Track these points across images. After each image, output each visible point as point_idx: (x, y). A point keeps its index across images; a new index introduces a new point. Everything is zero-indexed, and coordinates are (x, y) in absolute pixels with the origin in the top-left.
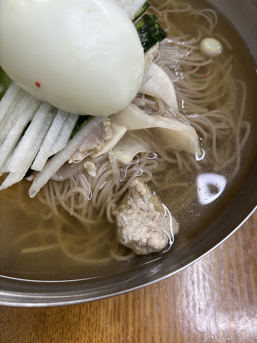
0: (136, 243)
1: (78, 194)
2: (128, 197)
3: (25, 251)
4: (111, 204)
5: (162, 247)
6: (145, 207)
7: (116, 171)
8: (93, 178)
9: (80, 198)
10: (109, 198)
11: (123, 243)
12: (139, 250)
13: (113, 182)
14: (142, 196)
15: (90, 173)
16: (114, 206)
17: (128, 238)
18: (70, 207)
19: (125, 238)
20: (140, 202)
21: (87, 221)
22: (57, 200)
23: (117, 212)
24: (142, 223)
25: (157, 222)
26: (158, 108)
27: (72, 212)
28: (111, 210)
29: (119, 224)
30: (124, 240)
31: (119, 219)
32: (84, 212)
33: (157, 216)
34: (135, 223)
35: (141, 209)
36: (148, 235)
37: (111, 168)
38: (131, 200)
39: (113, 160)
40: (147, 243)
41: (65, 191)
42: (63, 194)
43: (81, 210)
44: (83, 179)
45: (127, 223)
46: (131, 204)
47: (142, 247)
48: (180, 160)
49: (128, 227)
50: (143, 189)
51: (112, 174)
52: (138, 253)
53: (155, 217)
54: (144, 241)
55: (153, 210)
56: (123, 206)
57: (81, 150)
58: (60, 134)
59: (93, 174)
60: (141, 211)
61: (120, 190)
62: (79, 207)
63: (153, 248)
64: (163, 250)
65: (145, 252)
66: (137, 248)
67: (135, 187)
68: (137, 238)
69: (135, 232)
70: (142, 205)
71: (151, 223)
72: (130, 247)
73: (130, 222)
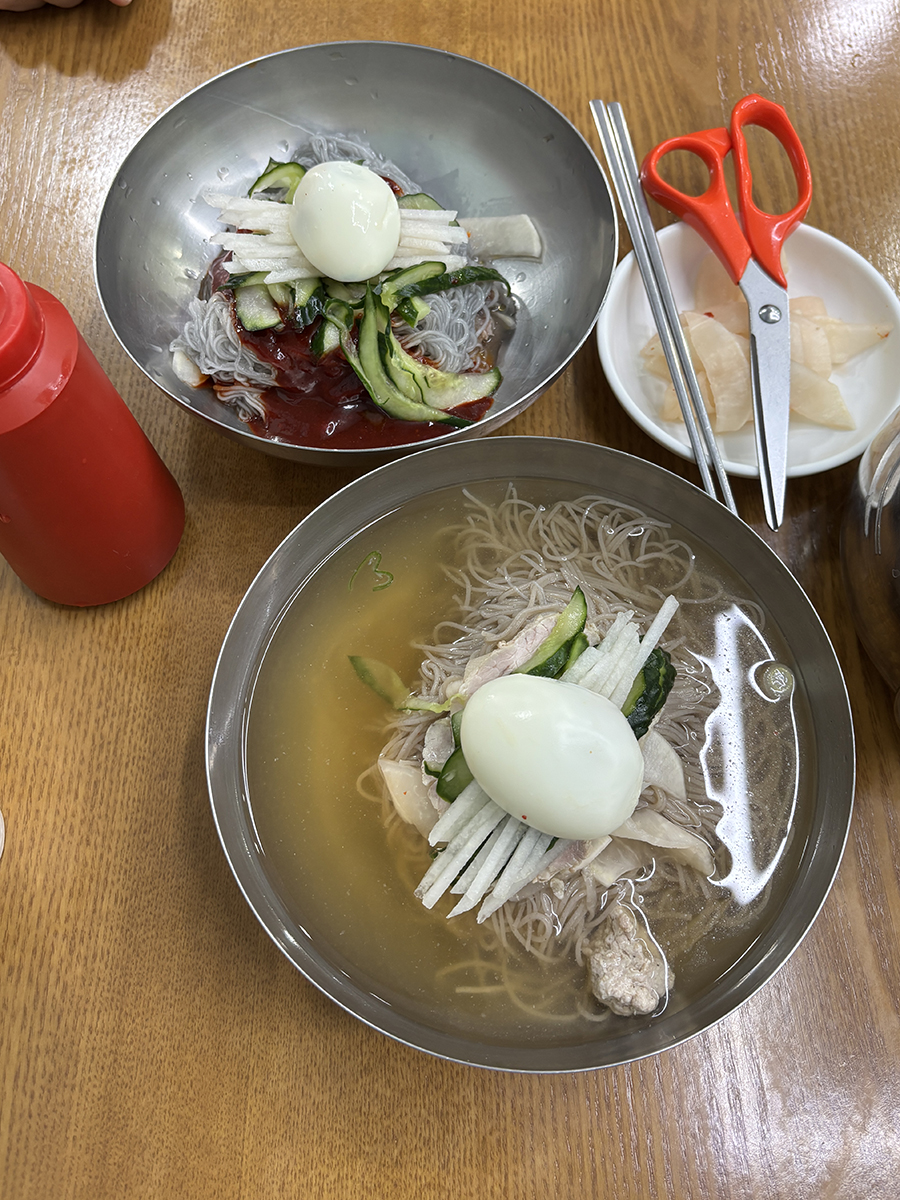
0: (617, 1000)
1: (537, 922)
2: (607, 930)
3: (460, 990)
4: (581, 940)
5: (650, 1010)
6: (630, 949)
7: (591, 892)
8: (560, 901)
9: (540, 928)
10: (579, 931)
11: (598, 997)
12: (619, 1009)
13: (586, 907)
14: (626, 934)
15: (556, 894)
16: (587, 941)
17: (607, 992)
18: (526, 938)
19: (603, 992)
20: (624, 941)
21: (545, 959)
22: (507, 925)
23: (591, 951)
24: (625, 972)
25: (646, 973)
26: (657, 799)
27: (528, 947)
28: (582, 947)
29: (594, 970)
30: (601, 995)
31: (594, 963)
32: (543, 947)
33: (647, 965)
34: (617, 974)
35: (624, 952)
36: (634, 993)
37: (585, 888)
38: (611, 935)
39: (588, 880)
40: (631, 1002)
41: (520, 914)
42: (518, 919)
43: (540, 944)
44: (545, 899)
45: (605, 971)
46: (610, 942)
47: (623, 1005)
48: (682, 878)
49: (607, 977)
50: (630, 924)
51: (585, 897)
52: (616, 1013)
53: (643, 965)
54: (628, 999)
55: (642, 955)
56: (599, 943)
57: (552, 868)
58: (530, 855)
59: (560, 895)
60: (624, 955)
61: (593, 920)
62: (537, 940)
63: (638, 1009)
64: (653, 1012)
65: (627, 1012)
66: (617, 1006)
67: (618, 919)
68: (618, 995)
69: (616, 986)
70: (626, 945)
71: (638, 974)
72: (606, 1003)
73: (611, 969)
